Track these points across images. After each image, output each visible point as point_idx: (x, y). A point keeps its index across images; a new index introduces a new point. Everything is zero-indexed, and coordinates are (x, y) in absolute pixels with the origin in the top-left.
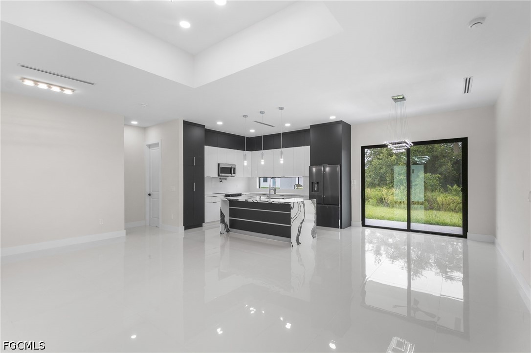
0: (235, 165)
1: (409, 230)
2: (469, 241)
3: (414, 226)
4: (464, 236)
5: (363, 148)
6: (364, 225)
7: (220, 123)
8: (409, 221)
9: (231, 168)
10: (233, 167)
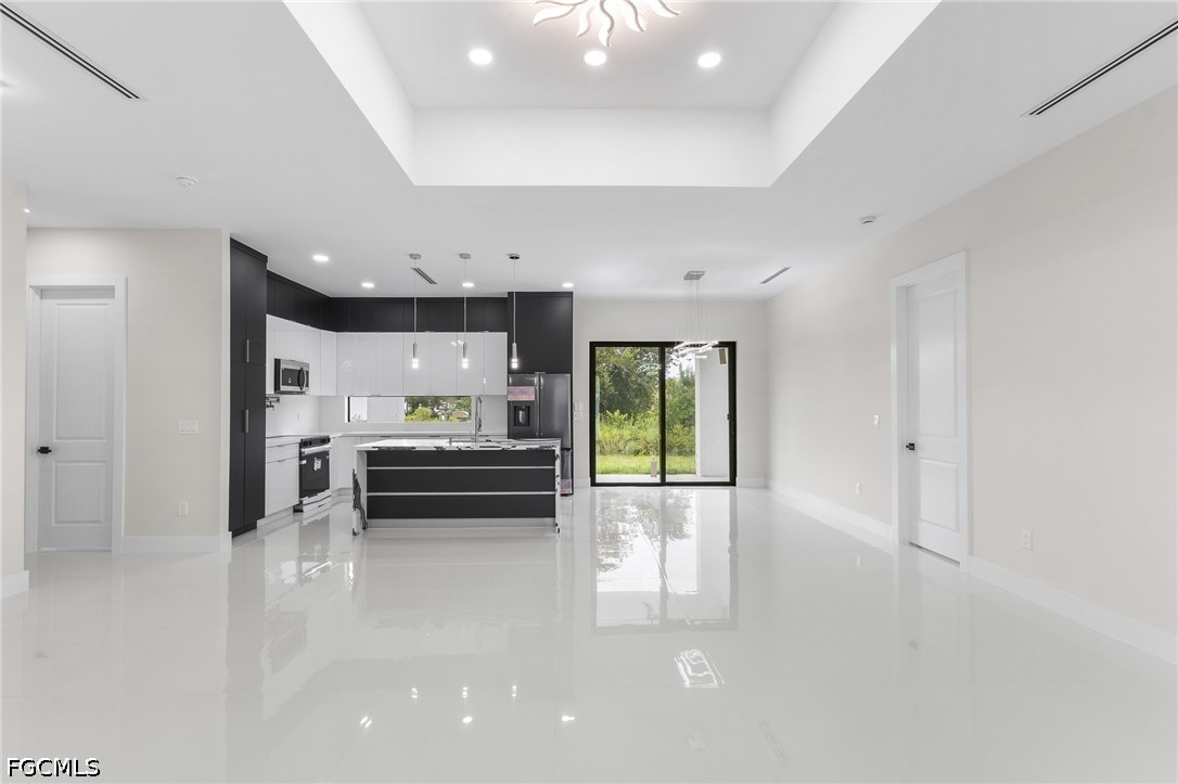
0: (308, 365)
1: (663, 483)
2: (737, 489)
3: (669, 478)
4: (732, 483)
5: (593, 345)
6: (594, 484)
7: (321, 258)
8: (663, 472)
9: (300, 371)
10: (305, 369)
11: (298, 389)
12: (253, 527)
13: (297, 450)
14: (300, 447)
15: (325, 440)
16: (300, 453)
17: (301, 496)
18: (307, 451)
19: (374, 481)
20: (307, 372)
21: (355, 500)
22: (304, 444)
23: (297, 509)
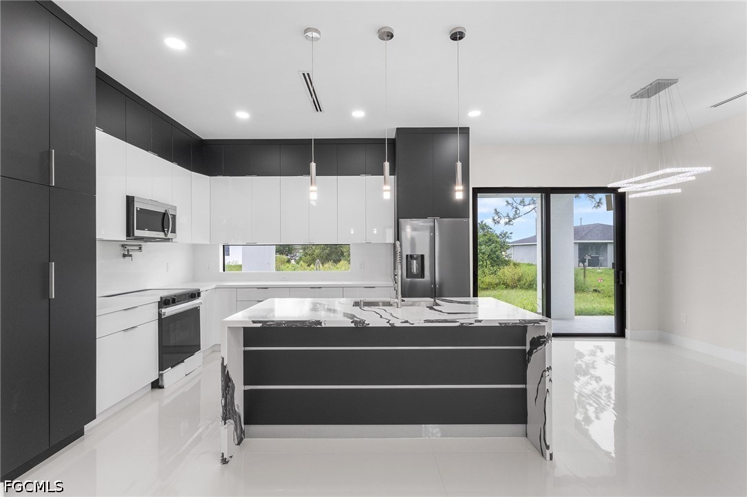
0: (175, 208)
2: (628, 341)
5: (476, 191)
9: (165, 215)
10: (171, 212)
11: (161, 235)
12: (81, 433)
13: (156, 310)
14: (160, 307)
15: (195, 295)
16: (160, 315)
17: (162, 367)
18: (169, 311)
19: (255, 367)
20: (174, 217)
21: (225, 407)
22: (165, 302)
23: (156, 385)
